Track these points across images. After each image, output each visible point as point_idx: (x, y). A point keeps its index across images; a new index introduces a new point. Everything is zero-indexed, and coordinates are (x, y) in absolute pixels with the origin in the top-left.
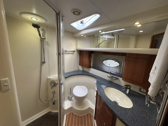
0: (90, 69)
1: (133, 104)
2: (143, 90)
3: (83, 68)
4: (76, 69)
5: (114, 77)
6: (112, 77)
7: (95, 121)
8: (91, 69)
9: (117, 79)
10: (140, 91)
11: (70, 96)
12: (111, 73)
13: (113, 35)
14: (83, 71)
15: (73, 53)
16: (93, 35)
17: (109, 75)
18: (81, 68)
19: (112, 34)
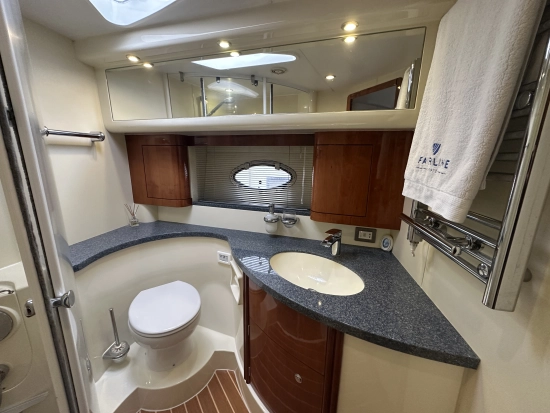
0: (189, 212)
1: (361, 276)
2: (365, 235)
3: (155, 213)
4: (124, 221)
5: (286, 219)
6: (278, 220)
7: (249, 386)
8: (195, 207)
9: (295, 221)
10: (357, 239)
11: (117, 349)
12: (272, 209)
13: (256, 82)
14: (158, 223)
15: (90, 147)
16: (181, 73)
17: (269, 216)
18: (144, 214)
19: (253, 76)
